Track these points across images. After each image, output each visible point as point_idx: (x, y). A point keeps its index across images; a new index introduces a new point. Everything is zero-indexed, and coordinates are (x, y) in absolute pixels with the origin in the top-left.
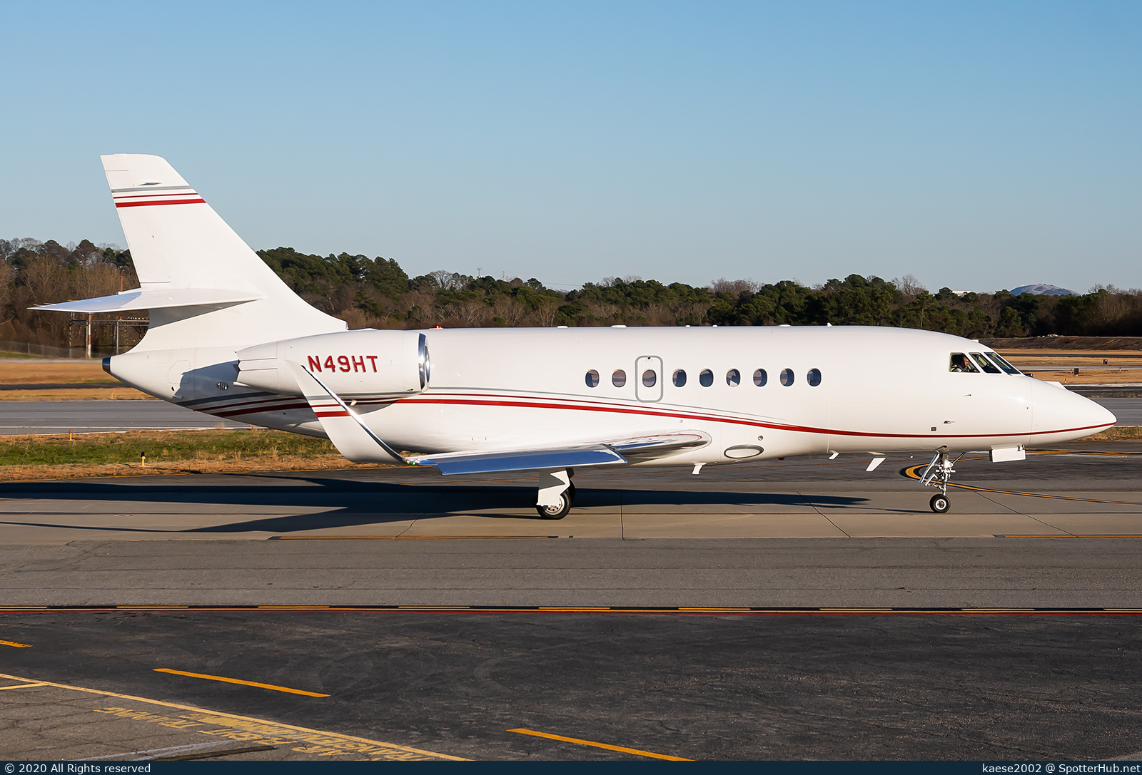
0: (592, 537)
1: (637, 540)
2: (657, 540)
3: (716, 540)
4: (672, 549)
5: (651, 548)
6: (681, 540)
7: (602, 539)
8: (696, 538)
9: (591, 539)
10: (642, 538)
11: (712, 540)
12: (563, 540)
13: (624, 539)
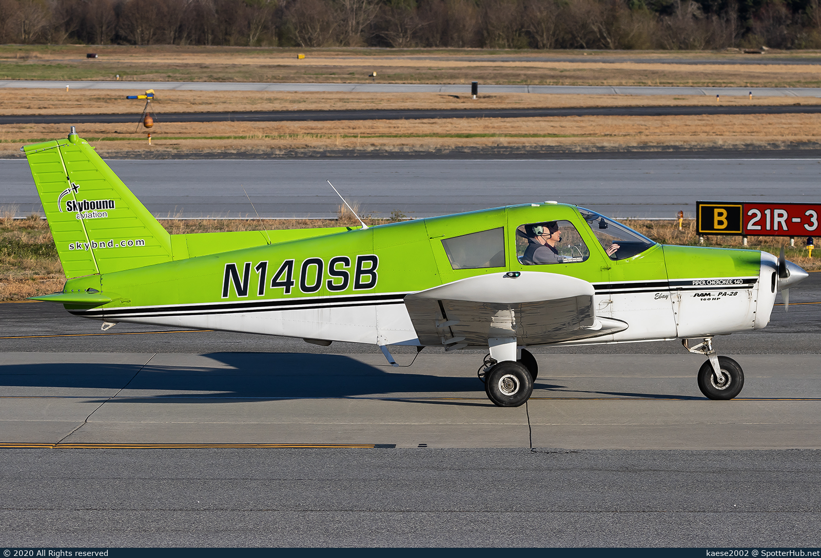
0: (468, 446)
1: (560, 453)
2: (604, 453)
3: (727, 454)
4: (635, 471)
5: (592, 469)
6: (654, 453)
7: (488, 451)
8: (685, 448)
9: (464, 451)
10: (572, 448)
11: (719, 453)
12: (406, 453)
13: (533, 451)
